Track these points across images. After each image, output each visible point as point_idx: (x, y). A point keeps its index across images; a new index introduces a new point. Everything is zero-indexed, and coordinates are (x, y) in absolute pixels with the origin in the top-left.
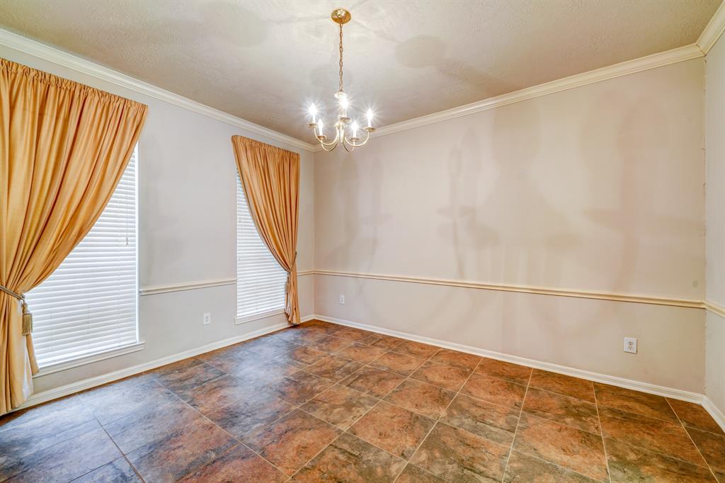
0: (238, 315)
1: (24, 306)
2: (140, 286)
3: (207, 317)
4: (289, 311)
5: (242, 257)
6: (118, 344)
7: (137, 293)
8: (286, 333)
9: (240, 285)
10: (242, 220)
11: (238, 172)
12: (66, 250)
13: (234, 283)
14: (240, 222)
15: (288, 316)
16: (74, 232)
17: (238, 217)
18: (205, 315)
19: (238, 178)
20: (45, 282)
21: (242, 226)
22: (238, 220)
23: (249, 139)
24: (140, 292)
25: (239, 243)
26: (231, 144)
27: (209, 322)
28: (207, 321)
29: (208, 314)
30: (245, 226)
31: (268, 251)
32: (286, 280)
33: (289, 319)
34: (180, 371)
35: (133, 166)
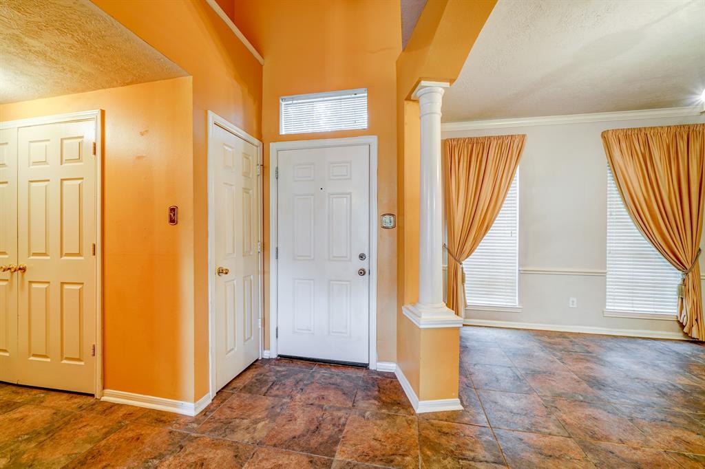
0: (607, 307)
1: (462, 268)
2: (520, 266)
3: (573, 302)
4: (684, 320)
5: (613, 250)
6: (505, 304)
7: (517, 271)
8: (679, 345)
9: (609, 278)
10: (614, 213)
11: (609, 166)
12: (482, 235)
13: (604, 275)
14: (611, 215)
15: (682, 326)
16: (485, 227)
17: (608, 210)
18: (571, 299)
19: (608, 171)
20: (470, 257)
21: (613, 219)
22: (608, 213)
23: (623, 130)
24: (519, 270)
25: (609, 236)
26: (601, 141)
27: (575, 306)
28: (573, 305)
29: (575, 299)
30: (617, 218)
31: (651, 245)
32: (680, 282)
33: (686, 330)
34: (549, 337)
35: (516, 184)
